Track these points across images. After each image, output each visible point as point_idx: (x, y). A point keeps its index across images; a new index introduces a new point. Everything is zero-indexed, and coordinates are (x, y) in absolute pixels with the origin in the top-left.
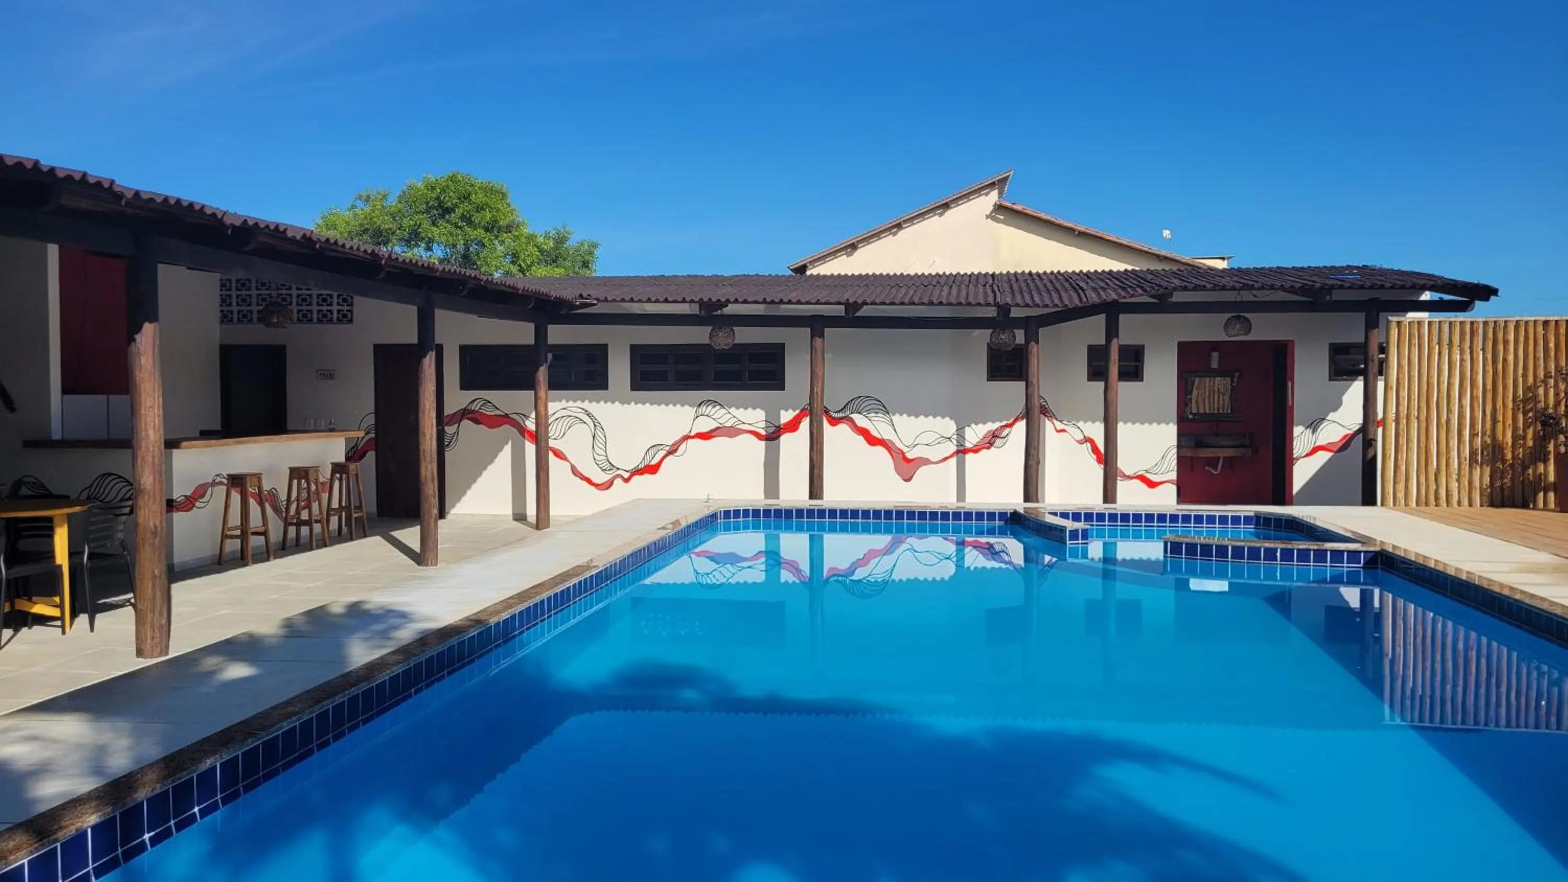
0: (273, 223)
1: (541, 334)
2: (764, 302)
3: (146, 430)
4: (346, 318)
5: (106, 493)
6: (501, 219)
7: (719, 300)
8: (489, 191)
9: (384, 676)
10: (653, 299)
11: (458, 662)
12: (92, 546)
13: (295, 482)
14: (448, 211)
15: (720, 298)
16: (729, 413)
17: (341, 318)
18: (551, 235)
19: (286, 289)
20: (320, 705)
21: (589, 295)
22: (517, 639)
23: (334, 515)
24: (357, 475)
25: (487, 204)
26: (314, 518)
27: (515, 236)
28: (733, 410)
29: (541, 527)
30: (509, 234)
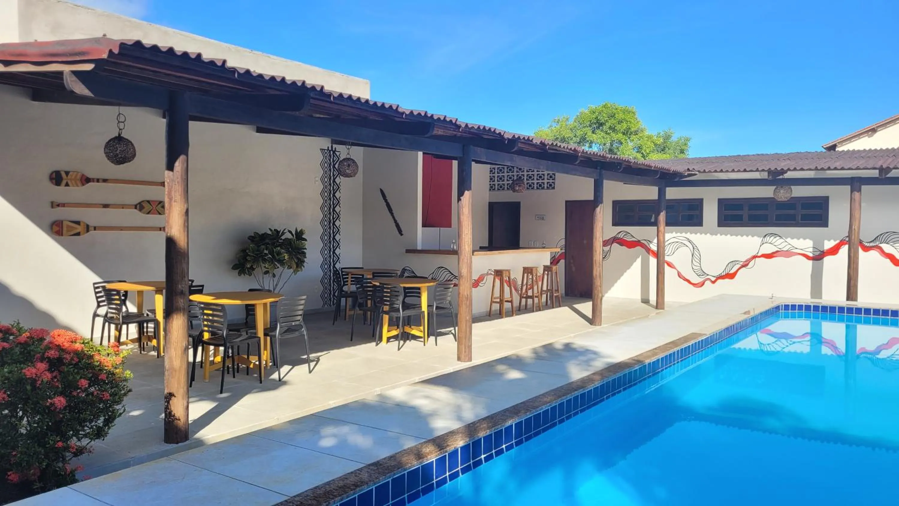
0: (527, 136)
1: (661, 193)
2: (816, 169)
3: (465, 246)
4: (551, 186)
5: (440, 276)
6: (632, 127)
7: (782, 169)
8: (626, 111)
9: (591, 387)
10: (736, 170)
11: (628, 384)
12: (438, 302)
13: (526, 275)
14: (602, 124)
15: (783, 168)
16: (786, 242)
17: (538, 187)
18: (661, 135)
19: (532, 172)
20: (560, 399)
21: (694, 169)
22: (660, 374)
23: (544, 294)
24: (556, 272)
25: (625, 119)
26: (535, 295)
27: (640, 137)
28: (789, 240)
29: (659, 307)
30: (637, 136)
